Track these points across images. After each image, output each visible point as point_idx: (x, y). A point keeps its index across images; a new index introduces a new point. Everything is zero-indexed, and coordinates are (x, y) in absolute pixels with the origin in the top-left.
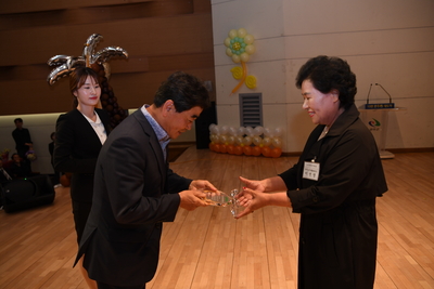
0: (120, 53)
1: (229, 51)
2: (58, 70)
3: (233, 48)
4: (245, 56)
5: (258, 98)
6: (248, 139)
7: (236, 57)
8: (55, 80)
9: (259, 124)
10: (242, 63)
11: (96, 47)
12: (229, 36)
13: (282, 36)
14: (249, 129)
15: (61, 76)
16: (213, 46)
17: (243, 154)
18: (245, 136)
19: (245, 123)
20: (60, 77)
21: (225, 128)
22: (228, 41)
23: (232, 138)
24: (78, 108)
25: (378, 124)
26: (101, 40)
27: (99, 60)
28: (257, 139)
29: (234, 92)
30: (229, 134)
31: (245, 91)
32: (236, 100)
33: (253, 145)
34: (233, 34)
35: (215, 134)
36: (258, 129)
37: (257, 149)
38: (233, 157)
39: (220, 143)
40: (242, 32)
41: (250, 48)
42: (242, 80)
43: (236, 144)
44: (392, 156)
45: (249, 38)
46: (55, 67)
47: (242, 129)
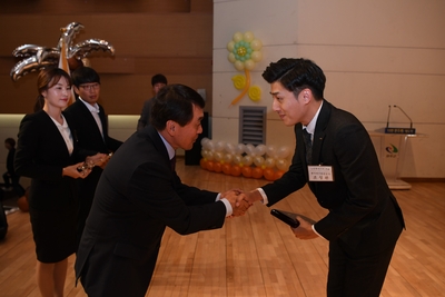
0: (104, 48)
1: (232, 56)
2: (26, 62)
3: (238, 53)
4: (250, 63)
5: (262, 112)
6: (248, 158)
7: (239, 64)
8: (21, 74)
9: (261, 142)
10: (246, 70)
11: (76, 38)
12: (233, 40)
13: (295, 43)
14: (250, 147)
15: (29, 70)
16: (212, 49)
17: (241, 175)
18: (244, 154)
19: (244, 140)
20: (28, 72)
21: (221, 144)
22: (232, 45)
23: (229, 156)
24: (45, 109)
25: (396, 150)
26: (82, 31)
27: (78, 54)
28: (259, 159)
29: (234, 103)
30: (225, 152)
31: (247, 103)
32: (236, 113)
33: (253, 165)
34: (238, 37)
35: (209, 150)
36: (261, 148)
37: (258, 170)
38: (229, 178)
39: (215, 161)
40: (248, 36)
41: (256, 54)
42: (244, 91)
43: (233, 163)
44: (409, 186)
45: (256, 44)
46: (21, 59)
47: (241, 147)
